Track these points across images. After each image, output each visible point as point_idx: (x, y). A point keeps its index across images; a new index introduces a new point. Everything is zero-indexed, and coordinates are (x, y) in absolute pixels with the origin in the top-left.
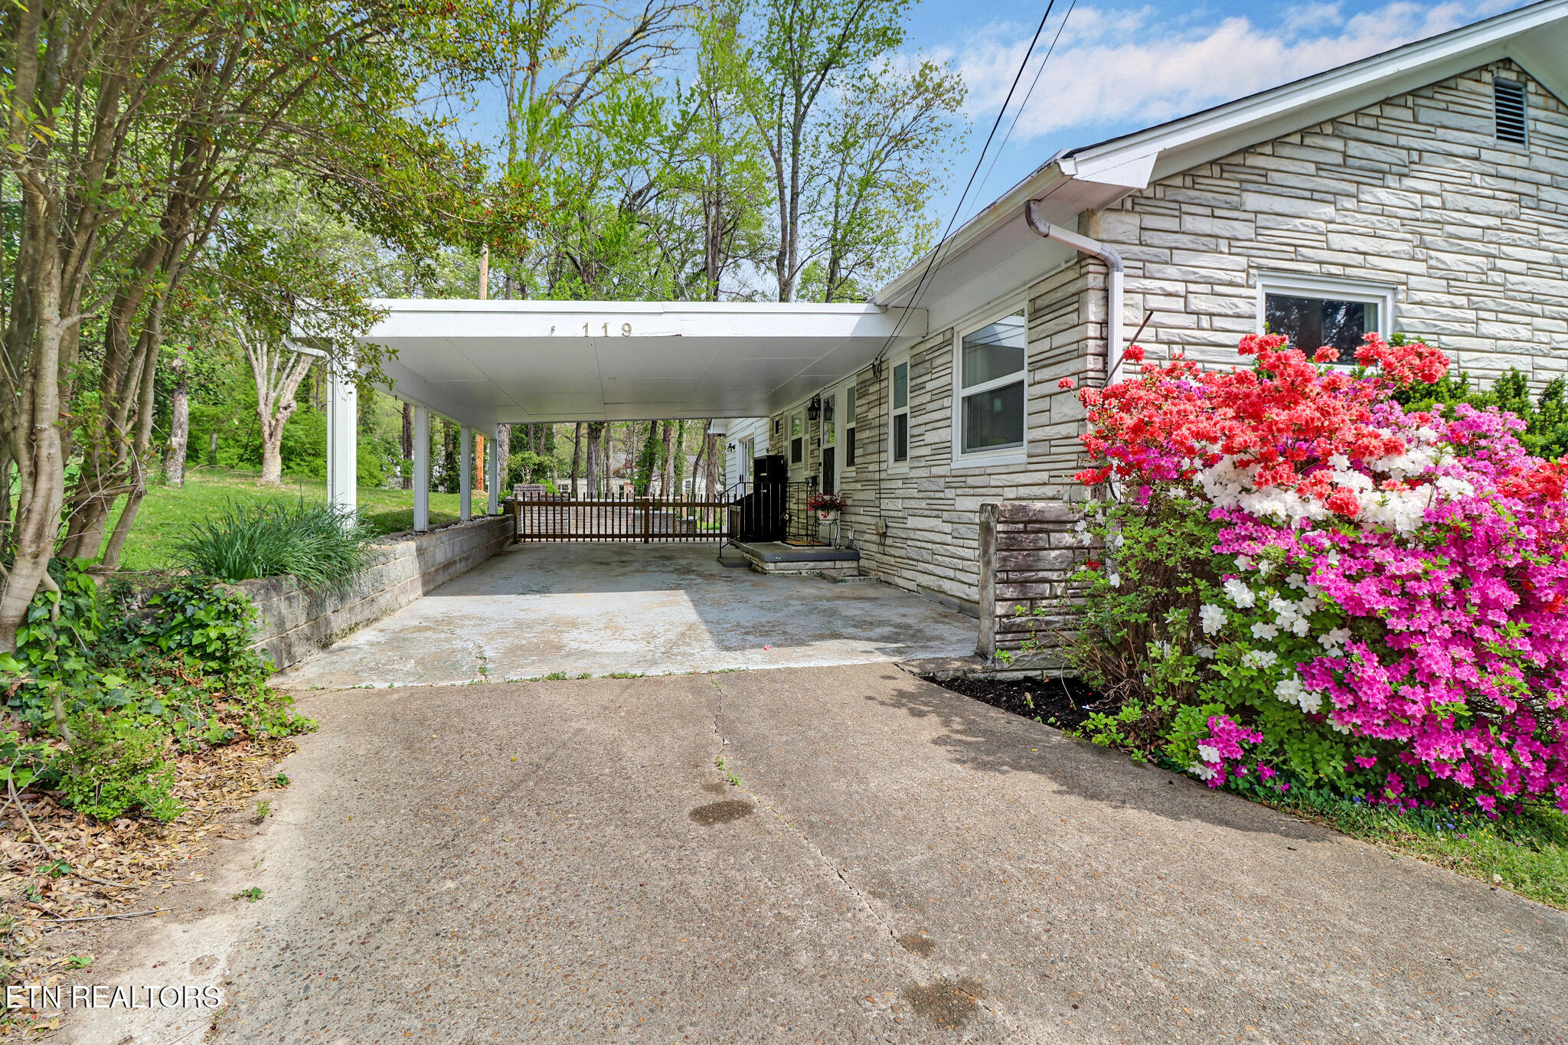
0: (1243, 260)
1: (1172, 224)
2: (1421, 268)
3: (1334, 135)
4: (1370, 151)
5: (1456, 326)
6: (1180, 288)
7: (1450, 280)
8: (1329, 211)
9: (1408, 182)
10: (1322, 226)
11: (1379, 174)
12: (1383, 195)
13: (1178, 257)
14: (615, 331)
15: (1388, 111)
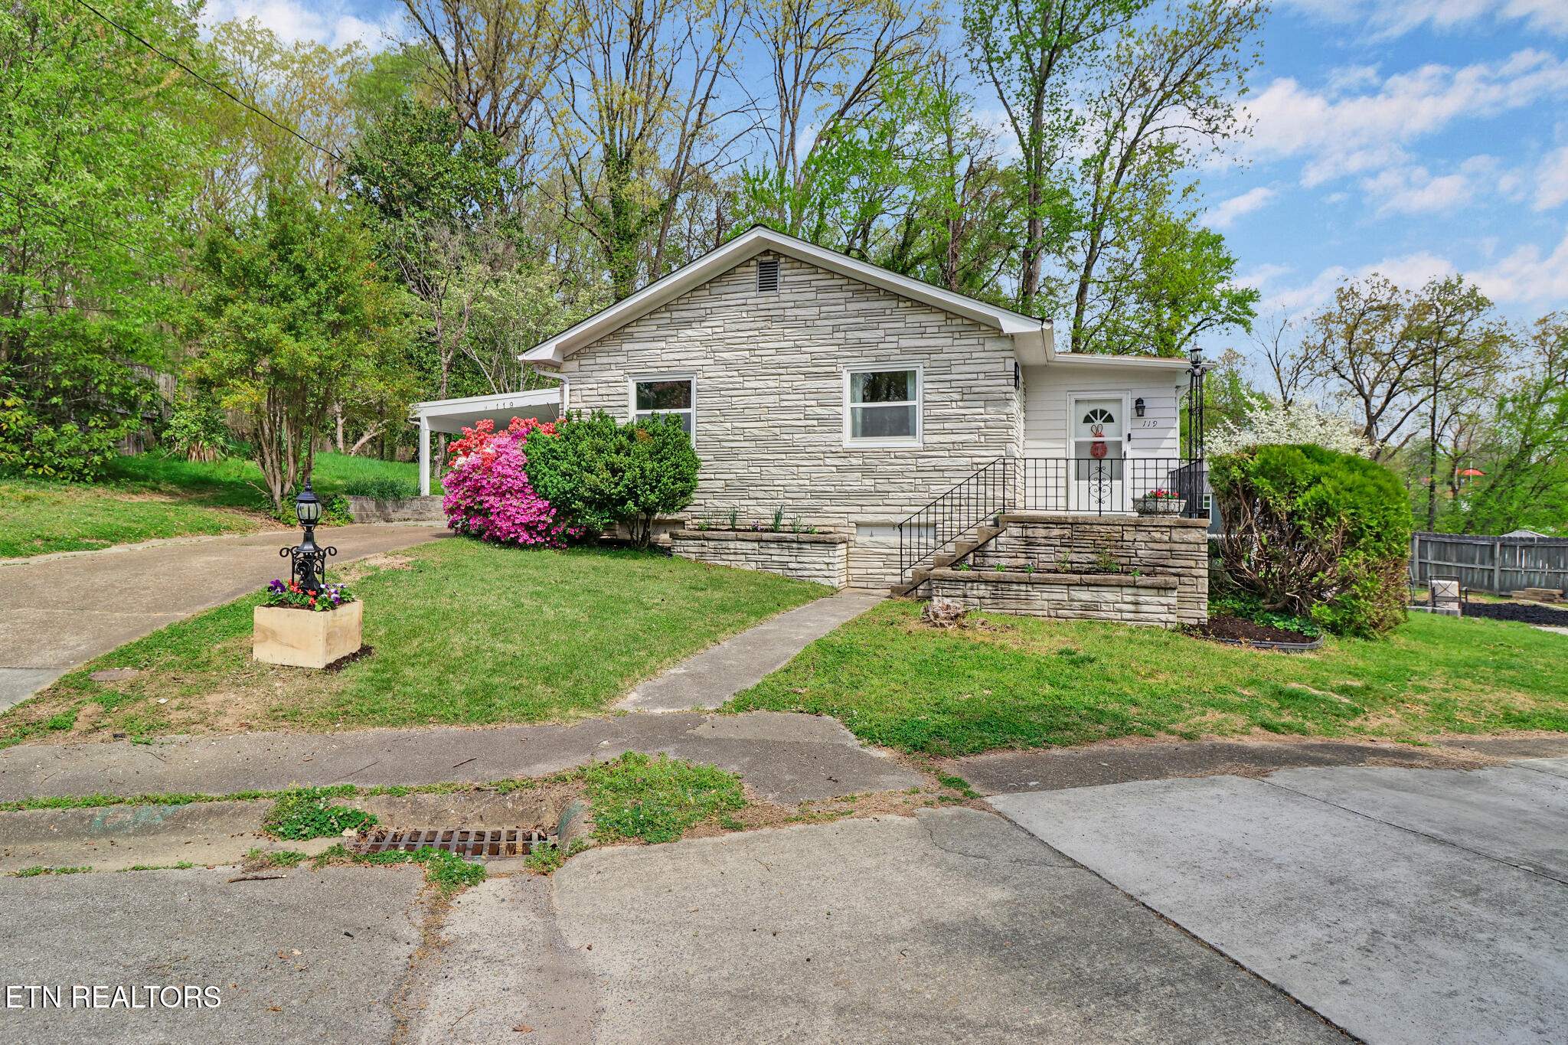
0: (622, 372)
1: (592, 362)
2: (711, 362)
3: (667, 311)
4: (684, 314)
5: (731, 386)
6: (595, 386)
7: (726, 364)
8: (663, 345)
9: (703, 324)
10: (659, 352)
11: (688, 323)
12: (689, 332)
13: (595, 374)
14: (507, 406)
15: (695, 294)
